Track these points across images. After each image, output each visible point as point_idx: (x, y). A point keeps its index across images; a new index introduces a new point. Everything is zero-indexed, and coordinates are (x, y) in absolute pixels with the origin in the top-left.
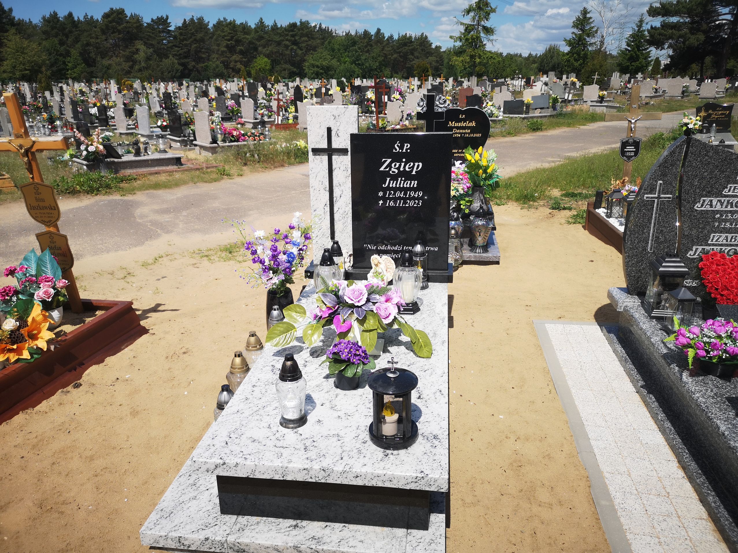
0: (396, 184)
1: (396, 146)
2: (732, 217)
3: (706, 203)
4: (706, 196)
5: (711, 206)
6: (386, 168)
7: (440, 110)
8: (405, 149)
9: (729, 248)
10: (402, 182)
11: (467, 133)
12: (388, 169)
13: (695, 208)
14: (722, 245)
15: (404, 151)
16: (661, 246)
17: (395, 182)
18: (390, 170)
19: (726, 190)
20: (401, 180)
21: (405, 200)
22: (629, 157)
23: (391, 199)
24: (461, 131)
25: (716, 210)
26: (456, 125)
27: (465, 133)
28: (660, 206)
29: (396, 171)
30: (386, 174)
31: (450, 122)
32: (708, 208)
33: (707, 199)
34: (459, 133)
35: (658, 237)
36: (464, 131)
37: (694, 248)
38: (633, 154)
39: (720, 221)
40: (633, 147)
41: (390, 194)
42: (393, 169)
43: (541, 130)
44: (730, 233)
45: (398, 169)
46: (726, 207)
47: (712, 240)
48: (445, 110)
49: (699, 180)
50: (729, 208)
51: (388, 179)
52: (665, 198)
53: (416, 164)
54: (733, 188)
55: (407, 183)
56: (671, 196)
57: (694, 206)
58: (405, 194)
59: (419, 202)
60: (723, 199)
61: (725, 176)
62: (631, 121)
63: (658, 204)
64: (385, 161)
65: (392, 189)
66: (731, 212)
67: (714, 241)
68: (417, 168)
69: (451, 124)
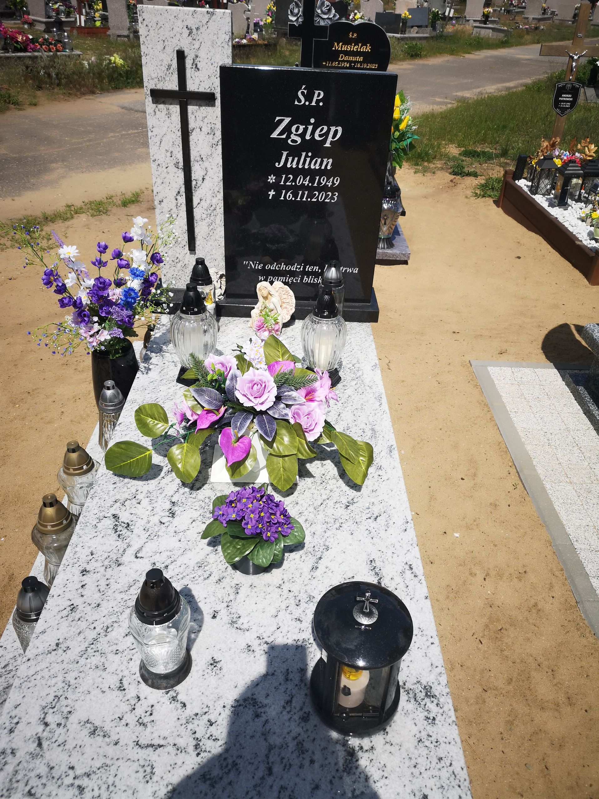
0: (298, 163)
1: (299, 93)
6: (281, 133)
7: (322, 23)
8: (315, 100)
10: (308, 159)
11: (358, 62)
12: (284, 136)
15: (313, 104)
17: (296, 159)
18: (288, 137)
20: (307, 156)
21: (311, 189)
22: (563, 110)
23: (288, 189)
24: (351, 58)
26: (344, 48)
27: (355, 62)
29: (299, 140)
30: (282, 144)
31: (336, 44)
34: (347, 61)
36: (354, 59)
38: (568, 105)
40: (570, 96)
41: (287, 179)
42: (293, 137)
43: (421, 57)
45: (303, 135)
48: (330, 23)
51: (285, 154)
53: (333, 129)
55: (316, 161)
58: (312, 181)
59: (333, 195)
62: (573, 57)
64: (281, 121)
65: (291, 171)
68: (334, 137)
69: (338, 46)
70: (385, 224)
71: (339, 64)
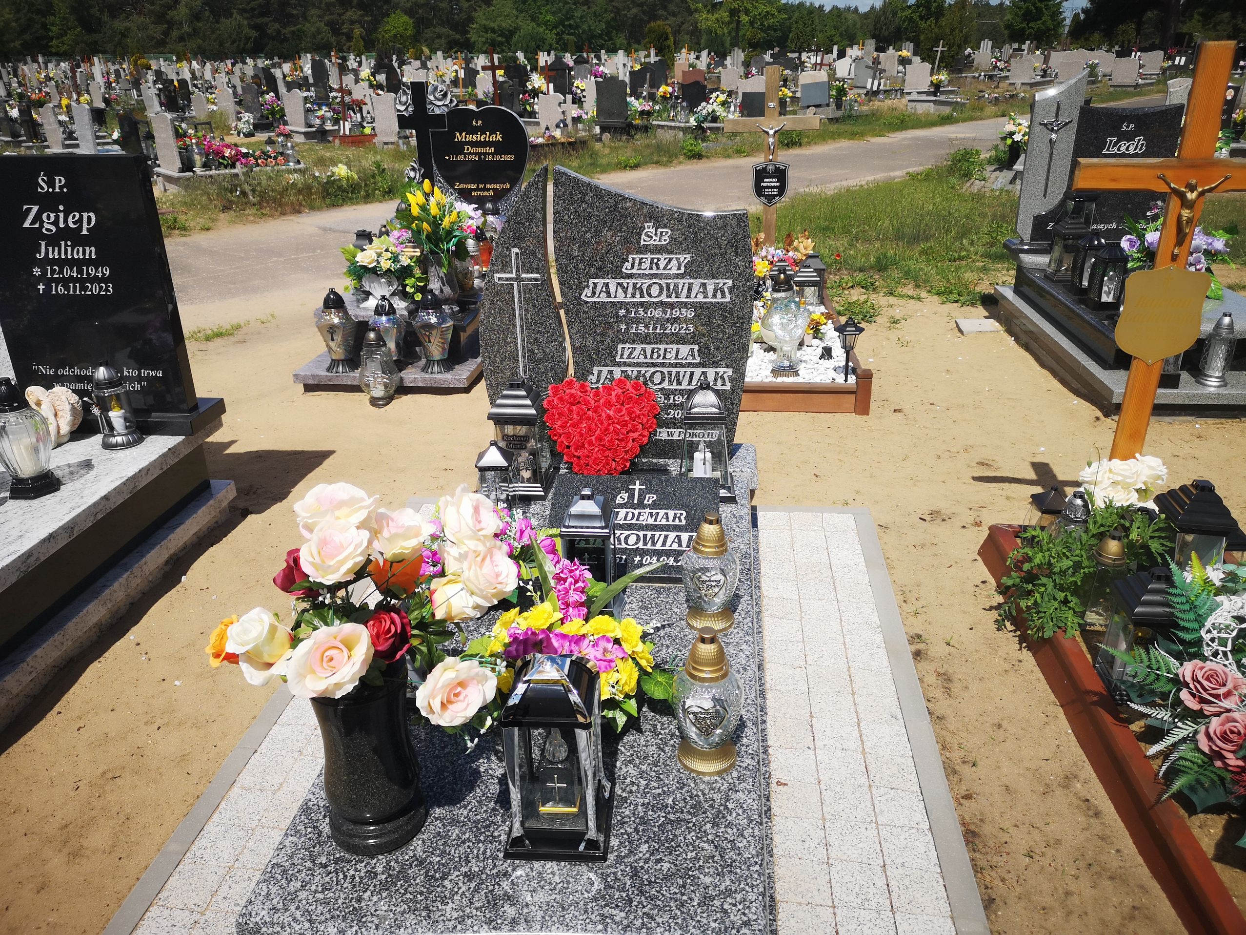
0: (59, 253)
1: (40, 180)
2: (646, 313)
3: (599, 288)
4: (597, 276)
5: (608, 294)
6: (33, 223)
7: (437, 111)
8: (57, 185)
9: (652, 370)
10: (69, 249)
11: (489, 154)
12: (37, 226)
13: (583, 297)
14: (638, 365)
15: (57, 190)
16: (541, 366)
17: (56, 249)
18: (41, 226)
19: (628, 265)
20: (66, 245)
21: (82, 281)
22: (770, 198)
23: (57, 281)
24: (479, 150)
25: (618, 302)
26: (469, 138)
27: (485, 154)
28: (525, 294)
29: (54, 228)
30: (36, 235)
31: (458, 134)
32: (604, 298)
33: (600, 282)
34: (475, 154)
35: (531, 351)
36: (483, 150)
37: (596, 370)
38: (775, 192)
39: (629, 322)
40: (775, 180)
41: (53, 272)
42: (46, 226)
43: (800, 145)
44: (648, 343)
45: (56, 223)
46: (633, 296)
47: (622, 355)
48: (447, 110)
49: (580, 247)
50: (638, 299)
51: (43, 243)
52: (530, 279)
53: (85, 215)
54: (637, 262)
55: (78, 251)
56: (537, 276)
57: (581, 295)
58: (80, 271)
59: (107, 287)
60: (625, 282)
61: (620, 240)
63: (519, 292)
64: (29, 210)
65: (53, 262)
66: (642, 304)
67: (625, 356)
68: (89, 223)
69: (460, 137)
70: (430, 342)
71: (465, 157)
